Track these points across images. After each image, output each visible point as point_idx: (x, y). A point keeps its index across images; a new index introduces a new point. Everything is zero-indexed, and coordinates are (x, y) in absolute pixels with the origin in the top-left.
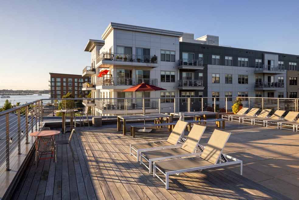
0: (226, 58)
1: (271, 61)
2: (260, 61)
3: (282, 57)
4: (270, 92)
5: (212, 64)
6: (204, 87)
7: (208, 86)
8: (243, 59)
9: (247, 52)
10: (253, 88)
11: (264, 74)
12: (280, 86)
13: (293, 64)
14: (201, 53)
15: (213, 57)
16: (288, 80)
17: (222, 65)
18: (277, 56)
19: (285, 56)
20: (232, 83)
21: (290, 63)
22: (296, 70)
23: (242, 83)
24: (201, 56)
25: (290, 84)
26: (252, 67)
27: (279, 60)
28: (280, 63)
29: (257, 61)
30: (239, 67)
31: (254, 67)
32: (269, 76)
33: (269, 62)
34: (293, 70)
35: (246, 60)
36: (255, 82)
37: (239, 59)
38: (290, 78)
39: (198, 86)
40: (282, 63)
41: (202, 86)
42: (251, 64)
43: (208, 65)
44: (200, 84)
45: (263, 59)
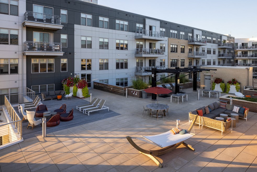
0: (101, 19)
1: (153, 27)
2: (141, 26)
3: (163, 24)
4: (151, 59)
5: (80, 24)
6: (63, 52)
7: (75, 51)
8: (122, 22)
9: (127, 15)
10: (134, 55)
11: (145, 40)
12: (160, 53)
13: (173, 32)
14: (64, 8)
15: (83, 15)
16: (169, 48)
17: (95, 27)
18: (159, 22)
19: (166, 24)
20: (108, 49)
21: (171, 31)
22: (177, 38)
23: (121, 49)
24: (64, 12)
25: (171, 52)
26: (132, 32)
27: (161, 27)
28: (162, 30)
29: (138, 25)
30: (117, 31)
31: (135, 32)
32: (151, 42)
33: (151, 28)
34: (174, 38)
35: (126, 23)
36: (136, 48)
37: (117, 22)
38: (171, 46)
39: (54, 50)
40: (164, 30)
41: (61, 50)
42: (131, 29)
43: (75, 25)
44: (58, 48)
45: (144, 24)
